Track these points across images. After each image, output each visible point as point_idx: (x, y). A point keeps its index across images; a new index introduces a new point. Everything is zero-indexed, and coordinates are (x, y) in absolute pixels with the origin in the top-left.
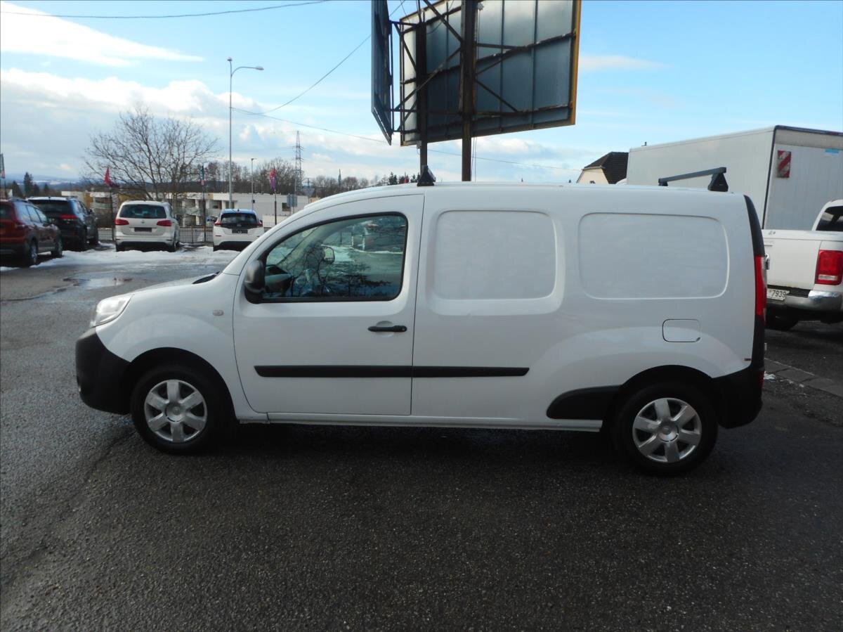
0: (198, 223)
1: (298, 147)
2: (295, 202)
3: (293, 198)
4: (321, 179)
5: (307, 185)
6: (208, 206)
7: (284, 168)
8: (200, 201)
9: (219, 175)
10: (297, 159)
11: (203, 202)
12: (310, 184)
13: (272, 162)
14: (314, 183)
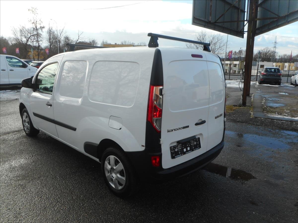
0: (228, 72)
1: (276, 42)
2: (256, 64)
3: (255, 62)
4: (285, 55)
5: (278, 58)
6: (232, 66)
7: (269, 51)
8: (229, 64)
9: (242, 54)
10: (274, 47)
11: (230, 65)
12: (280, 58)
13: (264, 49)
14: (281, 57)
